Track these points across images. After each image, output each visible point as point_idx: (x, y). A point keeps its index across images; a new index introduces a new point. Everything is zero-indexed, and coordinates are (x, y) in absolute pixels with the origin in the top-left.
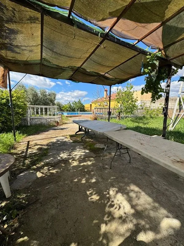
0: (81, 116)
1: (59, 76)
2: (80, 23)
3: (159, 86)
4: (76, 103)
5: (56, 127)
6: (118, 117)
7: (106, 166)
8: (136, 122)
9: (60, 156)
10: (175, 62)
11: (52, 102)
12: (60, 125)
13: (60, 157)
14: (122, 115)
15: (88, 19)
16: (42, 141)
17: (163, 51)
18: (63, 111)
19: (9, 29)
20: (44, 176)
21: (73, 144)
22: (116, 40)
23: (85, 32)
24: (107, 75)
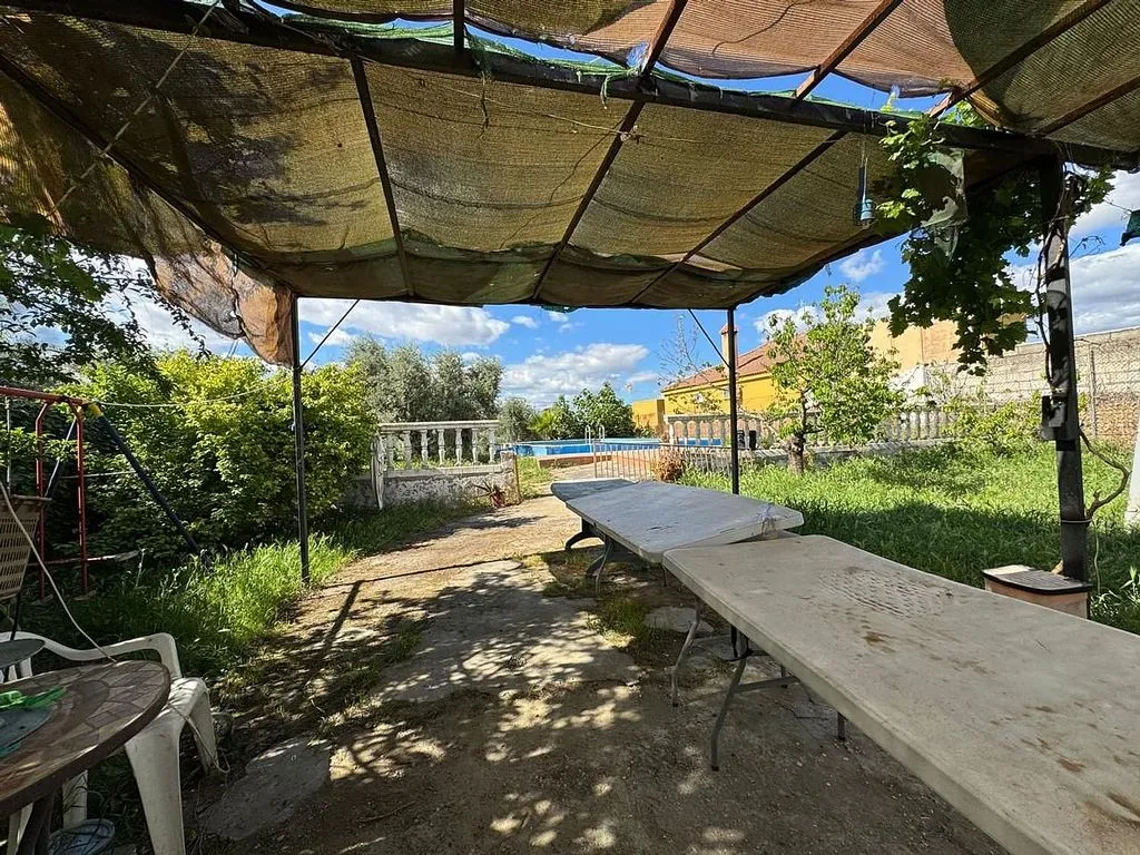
0: (610, 458)
1: (480, 292)
2: (510, 59)
3: (999, 283)
4: (590, 397)
5: (490, 510)
6: (793, 460)
7: (690, 750)
8: (903, 481)
9: (468, 665)
10: (1083, 137)
11: (486, 402)
12: (509, 505)
13: (464, 671)
14: (817, 445)
15: (540, 34)
16: (409, 583)
17: (978, 96)
18: (536, 437)
19: (250, 143)
20: (362, 777)
21: (545, 601)
22: (693, 94)
23: (543, 91)
24: (695, 260)
